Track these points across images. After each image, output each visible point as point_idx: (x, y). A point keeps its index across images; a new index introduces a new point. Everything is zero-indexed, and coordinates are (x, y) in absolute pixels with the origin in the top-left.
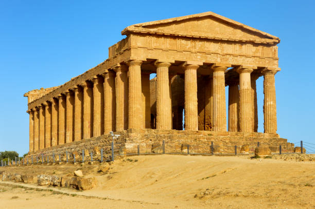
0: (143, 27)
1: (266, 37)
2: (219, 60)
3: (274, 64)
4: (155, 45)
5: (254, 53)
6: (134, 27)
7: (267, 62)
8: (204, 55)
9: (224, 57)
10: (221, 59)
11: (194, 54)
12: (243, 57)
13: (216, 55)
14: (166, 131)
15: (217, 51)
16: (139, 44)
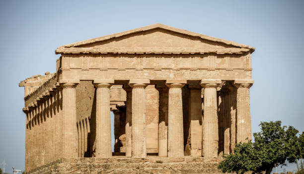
0: (75, 47)
1: (231, 46)
2: (172, 76)
3: (246, 76)
4: (92, 64)
5: (219, 64)
6: (64, 48)
7: (236, 73)
8: (152, 71)
9: (178, 72)
10: (175, 75)
11: (140, 72)
12: (204, 71)
13: (167, 70)
14: (104, 159)
15: (170, 65)
16: (72, 65)
